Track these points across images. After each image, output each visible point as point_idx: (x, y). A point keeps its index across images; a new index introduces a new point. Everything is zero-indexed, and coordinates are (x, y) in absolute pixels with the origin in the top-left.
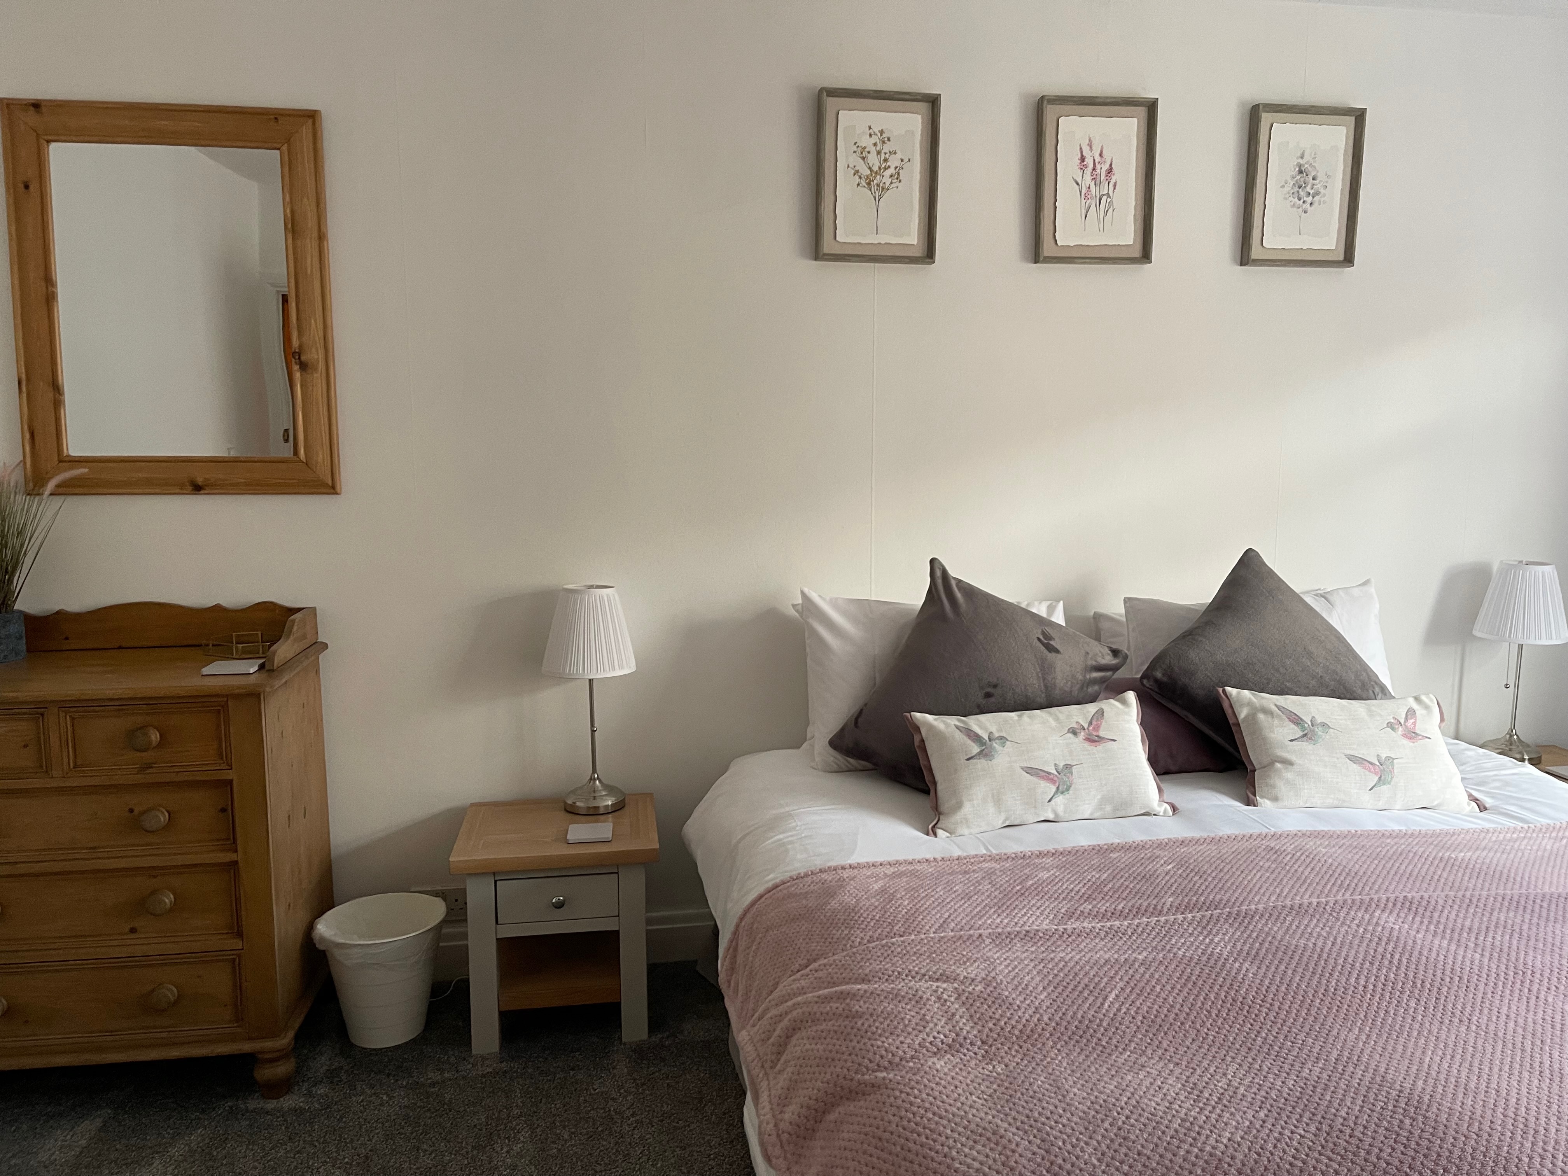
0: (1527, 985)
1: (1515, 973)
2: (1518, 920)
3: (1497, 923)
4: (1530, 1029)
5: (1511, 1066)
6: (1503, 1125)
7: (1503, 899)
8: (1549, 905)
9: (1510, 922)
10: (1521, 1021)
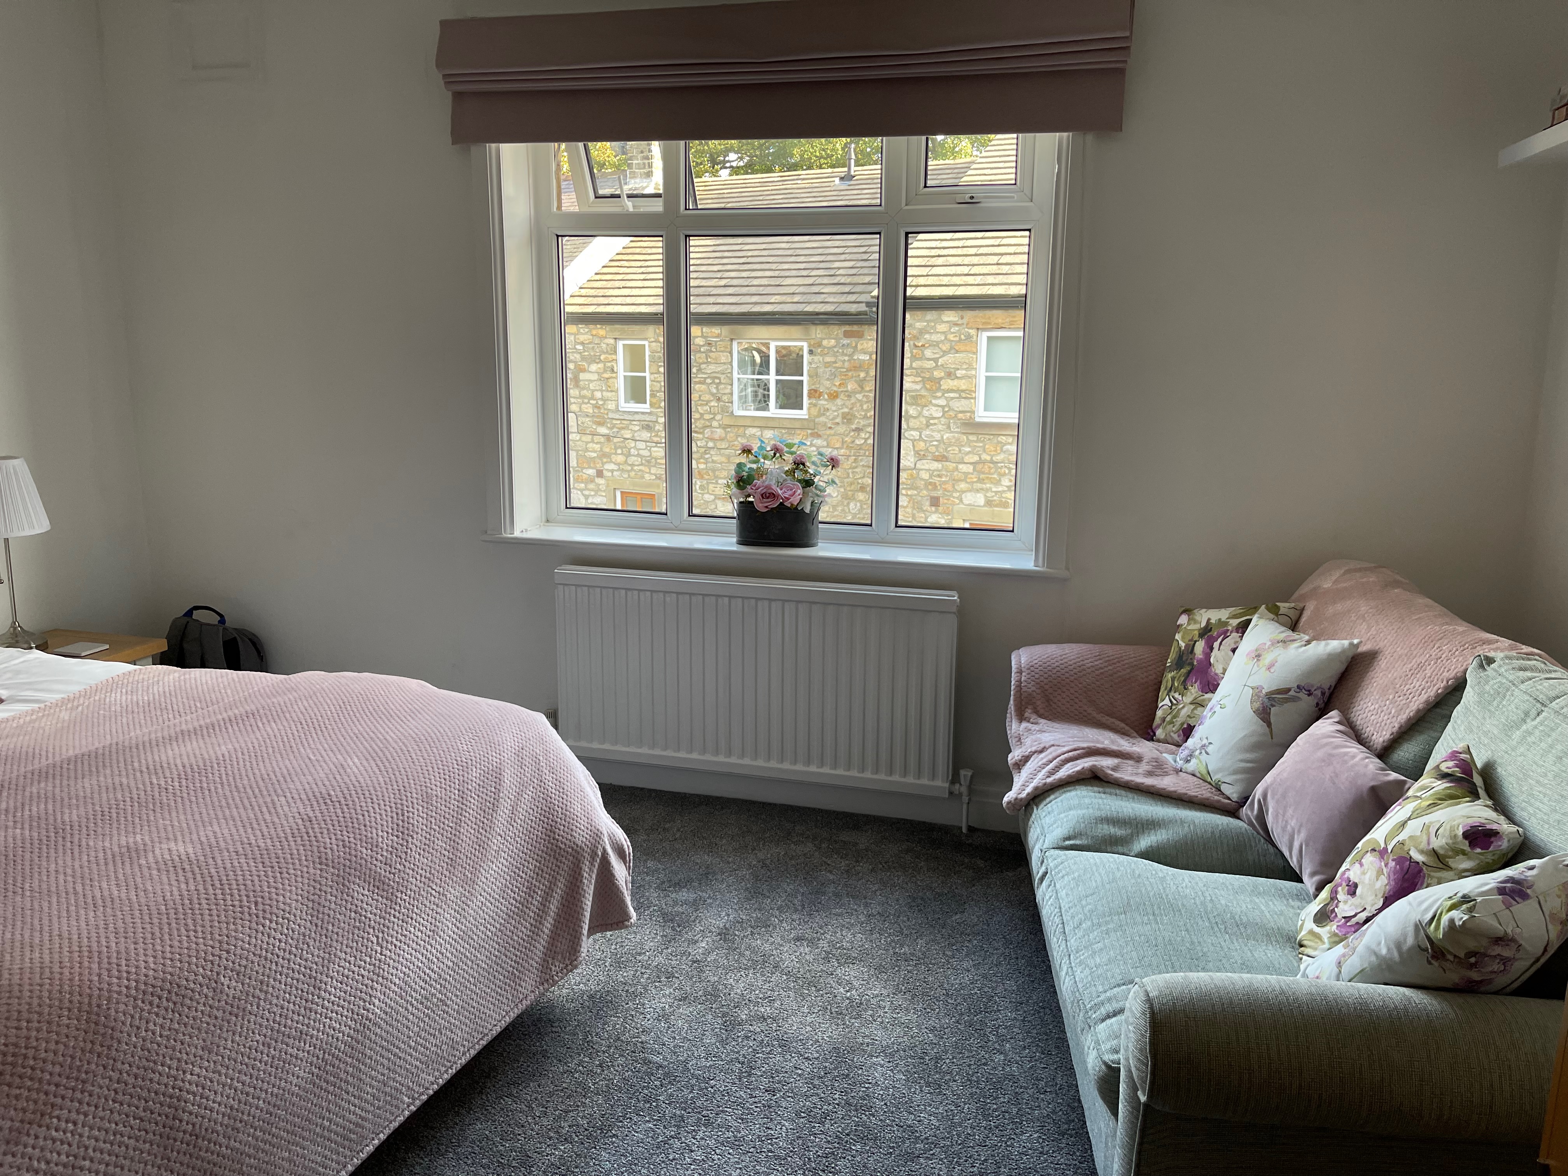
0: (68, 839)
1: (56, 833)
2: (50, 788)
3: (31, 797)
4: (78, 874)
5: (68, 911)
6: (71, 960)
7: (33, 774)
8: (75, 766)
9: (43, 792)
10: (69, 871)
